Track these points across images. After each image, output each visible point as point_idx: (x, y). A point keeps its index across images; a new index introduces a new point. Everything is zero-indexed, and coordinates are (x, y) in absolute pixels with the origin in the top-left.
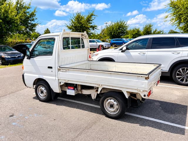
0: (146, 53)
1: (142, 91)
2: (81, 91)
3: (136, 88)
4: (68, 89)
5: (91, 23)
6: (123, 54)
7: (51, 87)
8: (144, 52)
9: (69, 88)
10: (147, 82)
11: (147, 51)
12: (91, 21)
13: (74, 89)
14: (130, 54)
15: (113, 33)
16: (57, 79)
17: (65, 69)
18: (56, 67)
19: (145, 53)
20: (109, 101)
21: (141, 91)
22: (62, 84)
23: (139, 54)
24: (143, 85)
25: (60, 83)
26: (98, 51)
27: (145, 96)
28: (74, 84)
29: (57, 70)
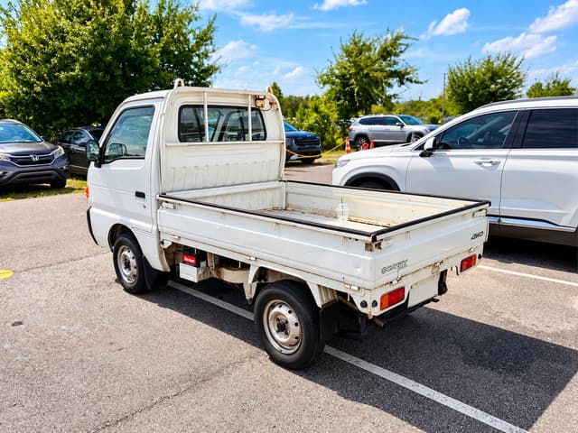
0: (503, 161)
1: (357, 289)
2: (219, 273)
3: (340, 277)
4: (184, 262)
5: (395, 63)
6: (425, 162)
7: (142, 254)
8: (494, 160)
9: (186, 259)
10: (369, 258)
11: (507, 157)
12: (396, 55)
13: (197, 265)
14: (450, 164)
15: (470, 95)
16: (155, 228)
17: (171, 203)
18: (153, 195)
19: (498, 163)
20: (277, 309)
21: (352, 287)
22: (166, 246)
23: (480, 163)
24: (359, 270)
25: (163, 243)
26: (348, 152)
27: (364, 304)
28: (193, 249)
29: (154, 203)
